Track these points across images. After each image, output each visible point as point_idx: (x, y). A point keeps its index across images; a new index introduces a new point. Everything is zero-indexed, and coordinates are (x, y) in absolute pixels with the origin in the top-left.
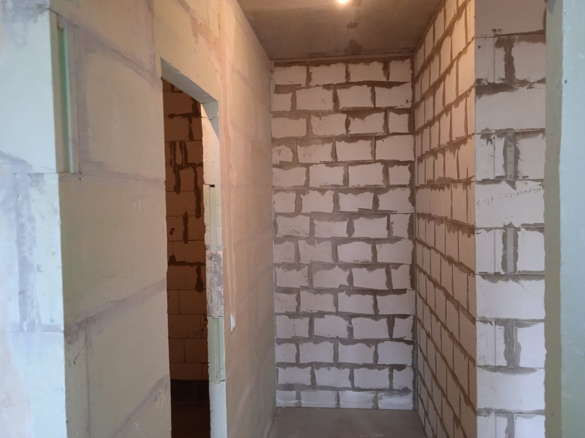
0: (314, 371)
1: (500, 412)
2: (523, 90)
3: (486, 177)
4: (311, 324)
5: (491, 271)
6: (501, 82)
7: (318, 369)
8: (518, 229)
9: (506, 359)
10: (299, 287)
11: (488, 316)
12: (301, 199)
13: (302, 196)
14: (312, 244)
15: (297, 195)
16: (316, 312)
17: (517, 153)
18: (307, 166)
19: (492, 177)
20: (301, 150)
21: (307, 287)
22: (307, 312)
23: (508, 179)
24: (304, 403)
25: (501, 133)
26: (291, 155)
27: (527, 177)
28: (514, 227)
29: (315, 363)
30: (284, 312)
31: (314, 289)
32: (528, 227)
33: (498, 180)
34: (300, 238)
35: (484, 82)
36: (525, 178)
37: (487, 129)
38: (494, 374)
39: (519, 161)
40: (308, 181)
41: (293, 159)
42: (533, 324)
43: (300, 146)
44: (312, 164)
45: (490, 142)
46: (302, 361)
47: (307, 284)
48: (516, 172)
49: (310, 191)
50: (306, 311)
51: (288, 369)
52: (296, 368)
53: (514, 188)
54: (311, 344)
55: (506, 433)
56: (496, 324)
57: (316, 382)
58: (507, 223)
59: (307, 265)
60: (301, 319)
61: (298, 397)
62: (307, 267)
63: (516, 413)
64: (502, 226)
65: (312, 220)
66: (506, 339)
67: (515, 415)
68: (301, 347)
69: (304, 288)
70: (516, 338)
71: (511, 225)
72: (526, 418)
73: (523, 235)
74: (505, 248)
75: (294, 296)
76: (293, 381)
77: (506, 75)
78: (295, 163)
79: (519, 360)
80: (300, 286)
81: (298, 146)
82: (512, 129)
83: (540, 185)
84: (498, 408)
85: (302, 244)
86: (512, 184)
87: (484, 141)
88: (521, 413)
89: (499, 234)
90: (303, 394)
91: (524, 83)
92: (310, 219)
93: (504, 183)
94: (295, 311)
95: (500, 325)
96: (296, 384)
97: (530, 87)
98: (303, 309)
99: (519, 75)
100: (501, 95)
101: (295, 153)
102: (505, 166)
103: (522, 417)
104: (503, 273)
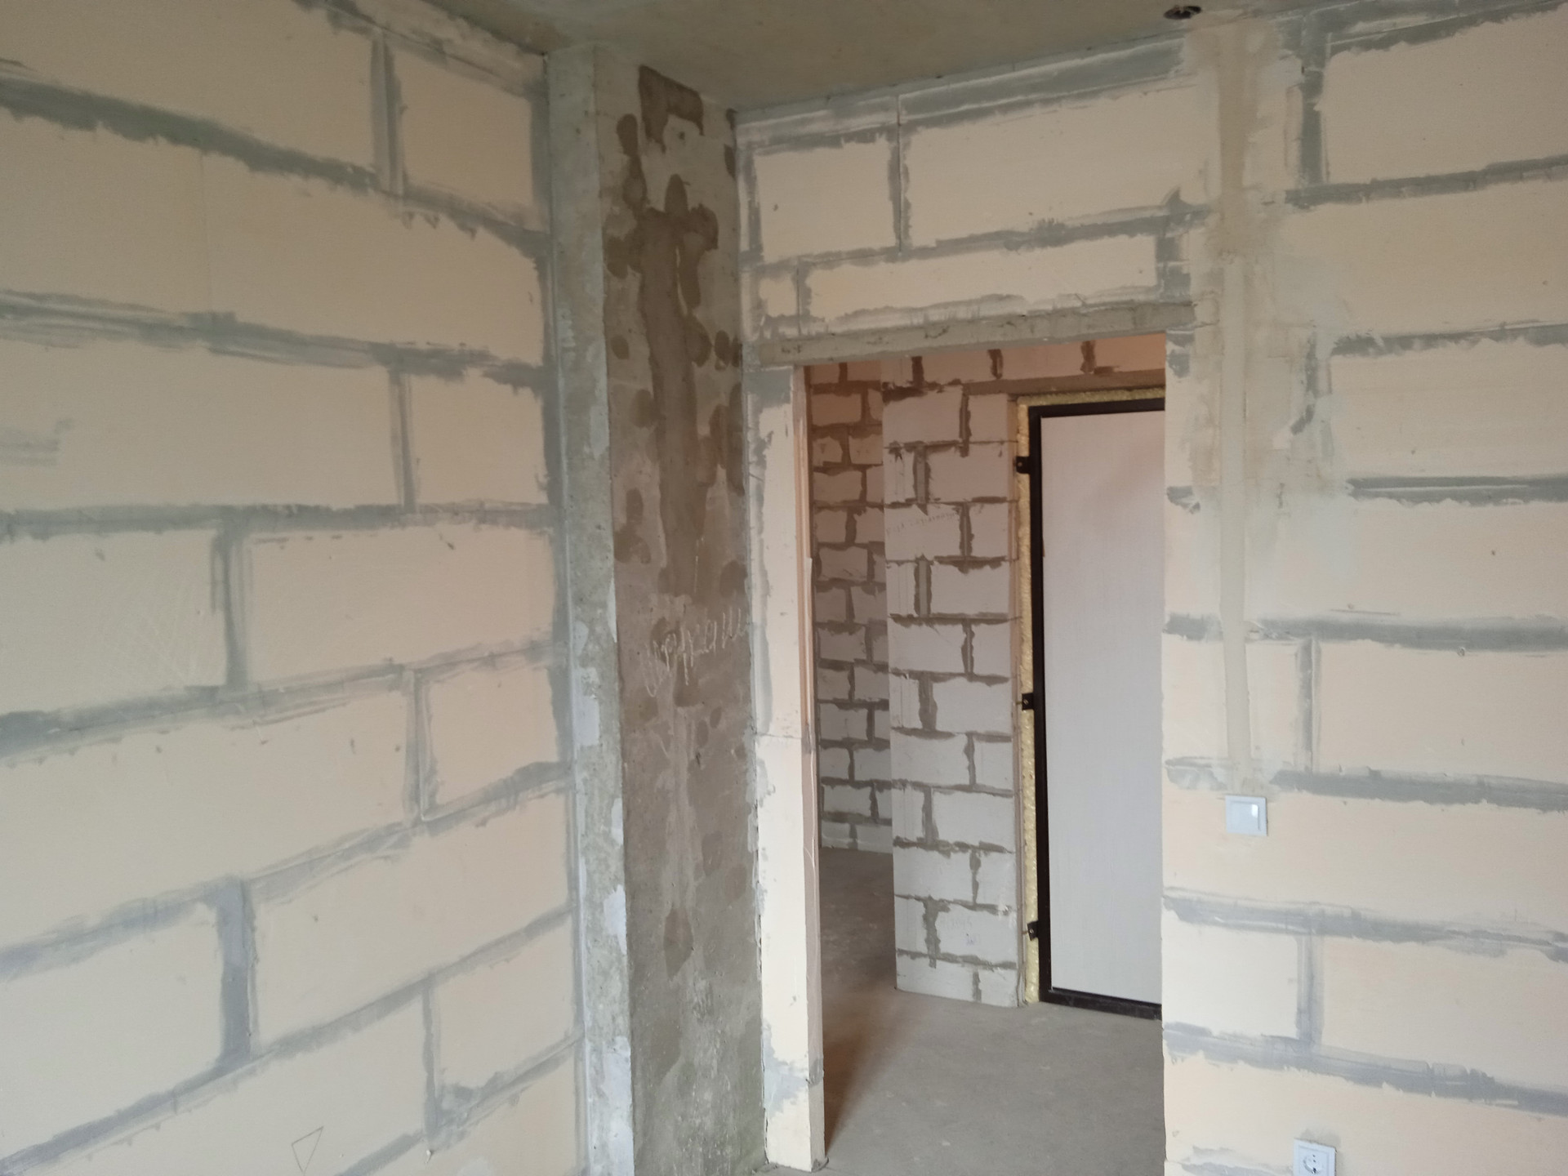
0: (875, 796)
1: (918, 785)
2: (932, 395)
3: (895, 500)
4: (870, 719)
5: (904, 613)
6: (908, 385)
7: (881, 790)
8: (931, 563)
9: (921, 720)
10: (853, 661)
11: (901, 667)
12: (855, 522)
13: (856, 516)
14: (871, 592)
15: (848, 515)
16: (877, 700)
17: (928, 470)
18: (863, 468)
19: (902, 500)
20: (854, 443)
21: (864, 661)
22: (865, 701)
23: (919, 502)
24: (862, 844)
25: (911, 447)
26: (840, 451)
27: (939, 499)
28: (927, 560)
29: (877, 781)
30: (831, 698)
31: (874, 665)
32: (942, 560)
33: (908, 503)
34: (853, 583)
35: (891, 386)
36: (937, 500)
37: (895, 443)
38: (909, 738)
39: (930, 480)
40: (864, 492)
41: (843, 459)
42: (949, 679)
43: (853, 437)
44: (870, 466)
45: (899, 458)
46: (858, 777)
47: (864, 657)
48: (927, 493)
49: (868, 509)
50: (862, 698)
51: (838, 788)
52: (849, 788)
53: (926, 512)
54: (870, 751)
55: (923, 811)
56: (910, 677)
57: (878, 813)
58: (919, 556)
59: (864, 625)
60: (856, 711)
61: (853, 834)
62: (864, 629)
63: (934, 787)
64: (913, 558)
65: (870, 555)
66: (920, 696)
67: (932, 790)
68: (855, 754)
69: (859, 662)
70: (932, 694)
71: (923, 558)
72: (945, 793)
73: (937, 569)
74: (917, 586)
75: (844, 675)
76: (845, 808)
77: (914, 378)
78: (846, 464)
79: (935, 722)
80: (855, 660)
81: (850, 438)
82: (921, 442)
83: (954, 509)
84: (914, 780)
85: (856, 592)
86: (923, 508)
87: (892, 457)
88: (938, 788)
89: (910, 569)
90: (859, 829)
91: (934, 386)
92: (868, 554)
93: (915, 507)
94: (847, 697)
95: (914, 679)
96: (849, 813)
97: (941, 391)
98: (859, 695)
99: (928, 377)
100: (910, 402)
101: (846, 449)
102: (915, 487)
103: (941, 792)
104: (915, 615)
